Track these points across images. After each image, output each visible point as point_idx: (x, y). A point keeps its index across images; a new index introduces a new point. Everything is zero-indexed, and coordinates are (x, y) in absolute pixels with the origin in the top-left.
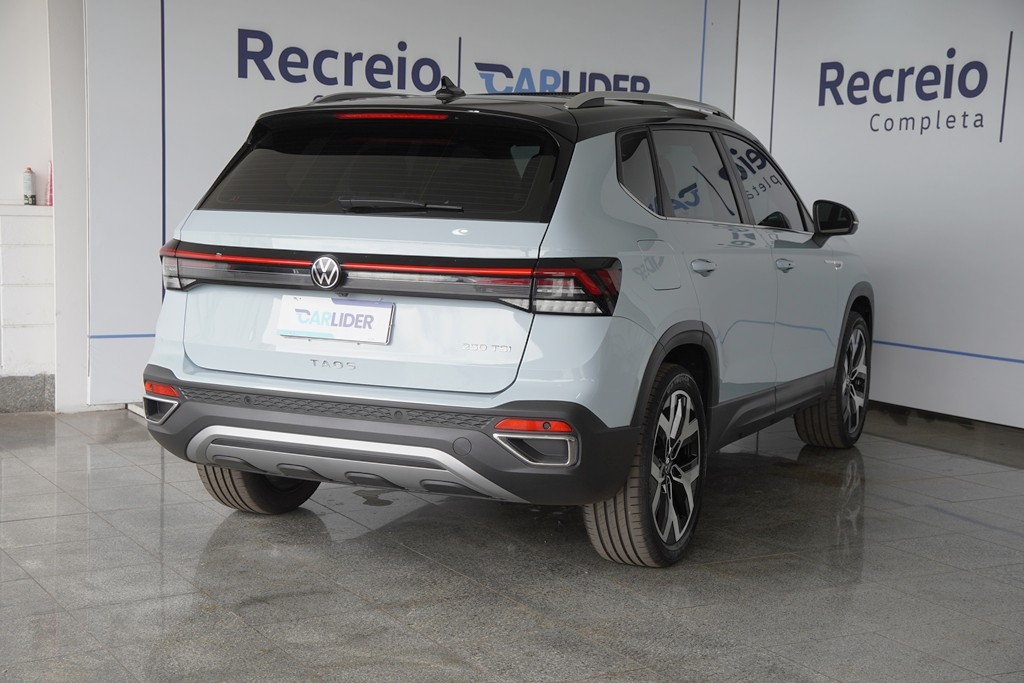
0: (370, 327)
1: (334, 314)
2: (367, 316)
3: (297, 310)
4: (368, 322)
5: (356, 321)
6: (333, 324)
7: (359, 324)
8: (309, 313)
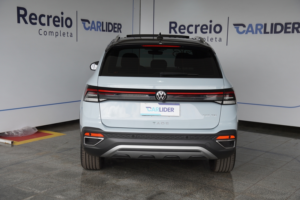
0: (173, 111)
1: (160, 108)
2: (171, 108)
3: (146, 107)
4: (172, 110)
5: (168, 110)
6: (160, 111)
7: (169, 111)
8: (151, 108)
